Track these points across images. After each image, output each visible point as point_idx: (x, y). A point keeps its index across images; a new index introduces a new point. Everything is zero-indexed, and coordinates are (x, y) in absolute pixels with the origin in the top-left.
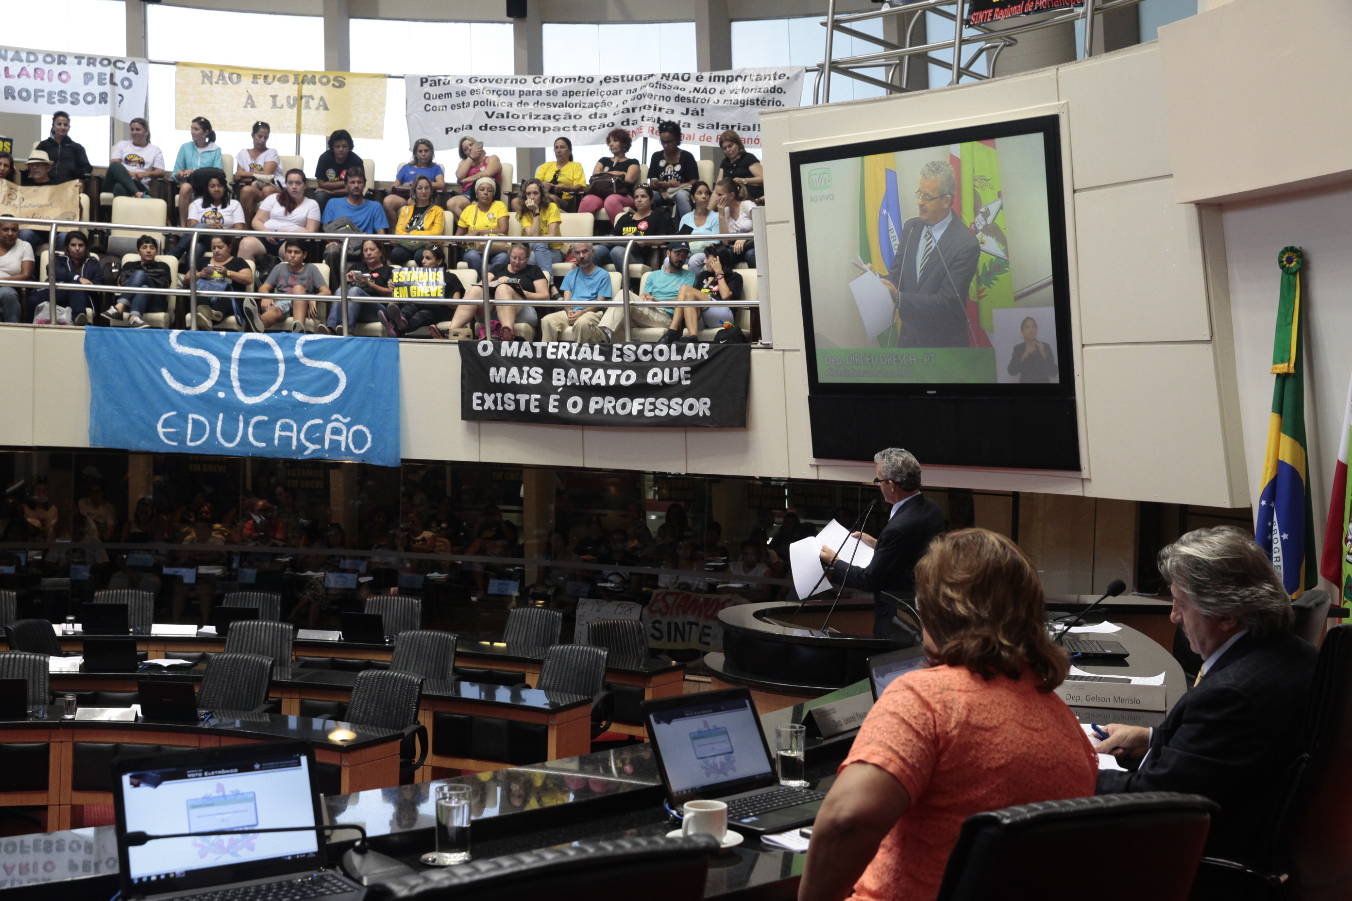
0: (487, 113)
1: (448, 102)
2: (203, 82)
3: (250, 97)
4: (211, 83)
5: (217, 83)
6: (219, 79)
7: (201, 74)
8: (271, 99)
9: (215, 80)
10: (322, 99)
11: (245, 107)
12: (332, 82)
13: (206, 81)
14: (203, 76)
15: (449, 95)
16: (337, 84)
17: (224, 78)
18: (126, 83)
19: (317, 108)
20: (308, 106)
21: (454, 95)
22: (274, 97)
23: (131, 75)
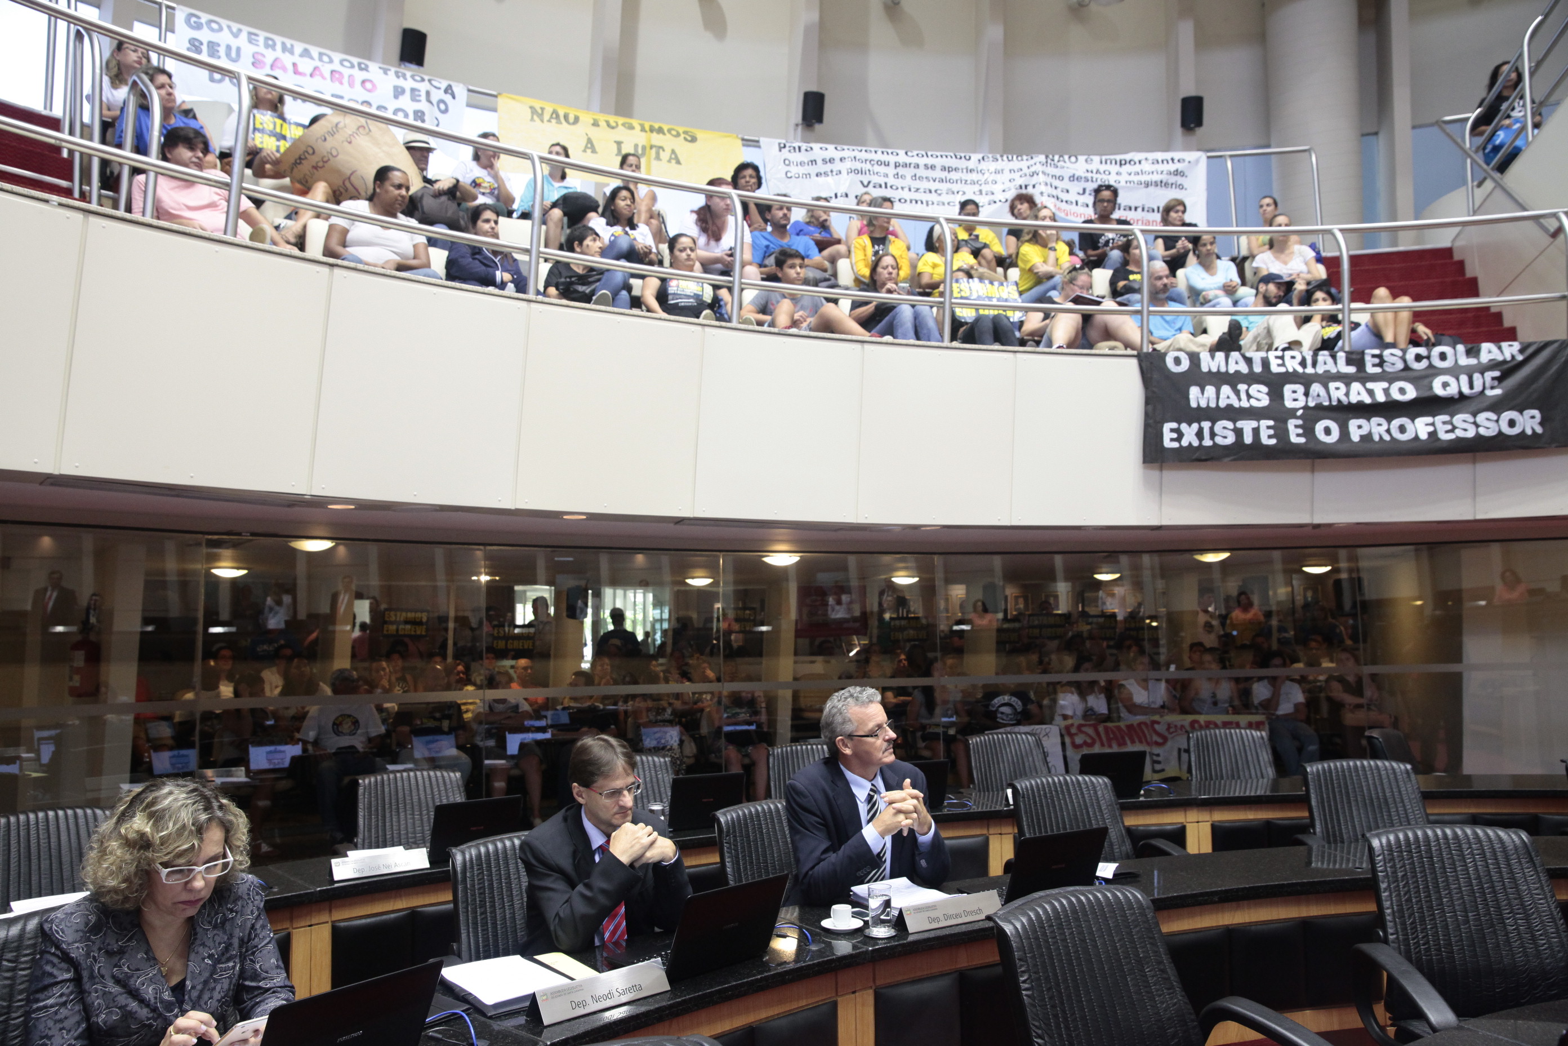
0: (862, 182)
1: (813, 170)
2: (532, 119)
3: (589, 141)
4: (542, 121)
5: (549, 121)
6: (551, 117)
7: (529, 111)
8: (615, 146)
9: (546, 117)
10: (673, 152)
11: (584, 151)
12: (683, 136)
13: (535, 117)
14: (533, 113)
15: (813, 162)
16: (689, 138)
17: (558, 117)
18: (442, 106)
19: (669, 161)
20: (658, 158)
21: (820, 162)
22: (619, 144)
23: (448, 98)
